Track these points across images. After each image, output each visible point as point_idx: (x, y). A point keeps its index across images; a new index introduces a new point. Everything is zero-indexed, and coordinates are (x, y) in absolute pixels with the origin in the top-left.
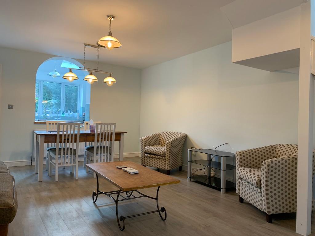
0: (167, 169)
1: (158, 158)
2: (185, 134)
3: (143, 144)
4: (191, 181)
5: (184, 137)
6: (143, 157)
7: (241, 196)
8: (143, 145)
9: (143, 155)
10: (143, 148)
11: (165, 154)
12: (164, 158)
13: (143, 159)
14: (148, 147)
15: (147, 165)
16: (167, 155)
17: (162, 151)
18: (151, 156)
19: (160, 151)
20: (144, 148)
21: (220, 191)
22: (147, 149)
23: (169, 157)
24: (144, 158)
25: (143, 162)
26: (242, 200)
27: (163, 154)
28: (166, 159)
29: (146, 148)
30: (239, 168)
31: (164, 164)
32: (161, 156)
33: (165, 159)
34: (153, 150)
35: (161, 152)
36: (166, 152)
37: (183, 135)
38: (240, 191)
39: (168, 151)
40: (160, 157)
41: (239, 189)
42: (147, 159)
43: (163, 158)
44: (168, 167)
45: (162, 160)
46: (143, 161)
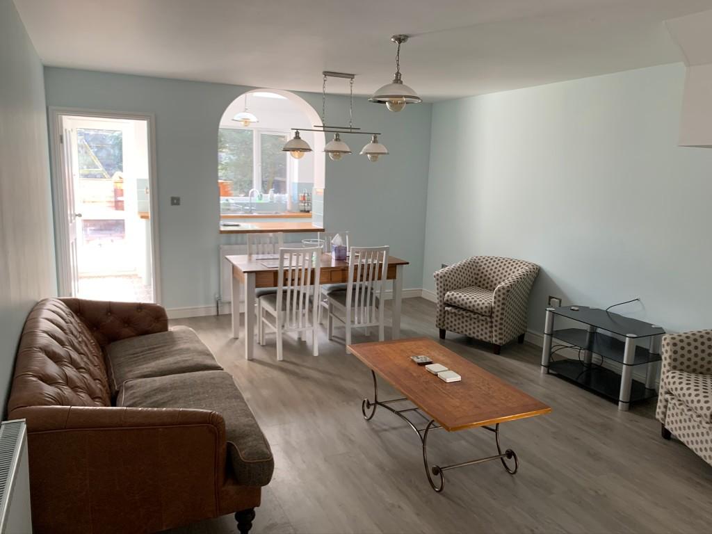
0: (494, 342)
1: (475, 319)
2: (535, 267)
3: (442, 285)
4: (548, 373)
5: (533, 273)
6: (442, 313)
7: (667, 427)
8: (441, 287)
9: (442, 309)
10: (442, 294)
11: (492, 312)
12: (489, 319)
13: (440, 315)
14: (453, 293)
15: (450, 328)
16: (496, 313)
17: (486, 304)
18: (459, 311)
19: (481, 305)
20: (444, 294)
21: (618, 404)
22: (451, 296)
23: (501, 319)
24: (443, 315)
25: (441, 322)
26: (667, 434)
27: (487, 311)
28: (494, 323)
29: (448, 296)
30: (668, 371)
31: (487, 331)
32: (483, 316)
33: (492, 322)
34: (465, 300)
35: (484, 306)
36: (494, 308)
37: (532, 270)
38: (665, 416)
39: (498, 306)
40: (480, 317)
41: (664, 414)
42: (449, 317)
43: (486, 319)
44: (497, 339)
45: (484, 323)
46: (440, 320)
